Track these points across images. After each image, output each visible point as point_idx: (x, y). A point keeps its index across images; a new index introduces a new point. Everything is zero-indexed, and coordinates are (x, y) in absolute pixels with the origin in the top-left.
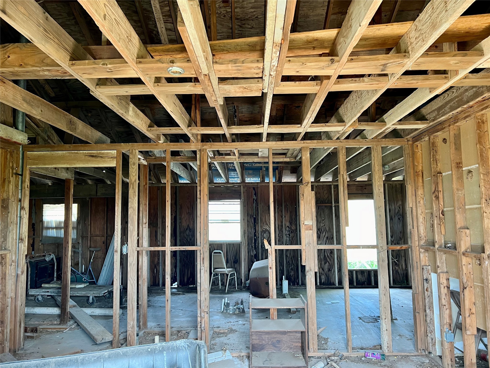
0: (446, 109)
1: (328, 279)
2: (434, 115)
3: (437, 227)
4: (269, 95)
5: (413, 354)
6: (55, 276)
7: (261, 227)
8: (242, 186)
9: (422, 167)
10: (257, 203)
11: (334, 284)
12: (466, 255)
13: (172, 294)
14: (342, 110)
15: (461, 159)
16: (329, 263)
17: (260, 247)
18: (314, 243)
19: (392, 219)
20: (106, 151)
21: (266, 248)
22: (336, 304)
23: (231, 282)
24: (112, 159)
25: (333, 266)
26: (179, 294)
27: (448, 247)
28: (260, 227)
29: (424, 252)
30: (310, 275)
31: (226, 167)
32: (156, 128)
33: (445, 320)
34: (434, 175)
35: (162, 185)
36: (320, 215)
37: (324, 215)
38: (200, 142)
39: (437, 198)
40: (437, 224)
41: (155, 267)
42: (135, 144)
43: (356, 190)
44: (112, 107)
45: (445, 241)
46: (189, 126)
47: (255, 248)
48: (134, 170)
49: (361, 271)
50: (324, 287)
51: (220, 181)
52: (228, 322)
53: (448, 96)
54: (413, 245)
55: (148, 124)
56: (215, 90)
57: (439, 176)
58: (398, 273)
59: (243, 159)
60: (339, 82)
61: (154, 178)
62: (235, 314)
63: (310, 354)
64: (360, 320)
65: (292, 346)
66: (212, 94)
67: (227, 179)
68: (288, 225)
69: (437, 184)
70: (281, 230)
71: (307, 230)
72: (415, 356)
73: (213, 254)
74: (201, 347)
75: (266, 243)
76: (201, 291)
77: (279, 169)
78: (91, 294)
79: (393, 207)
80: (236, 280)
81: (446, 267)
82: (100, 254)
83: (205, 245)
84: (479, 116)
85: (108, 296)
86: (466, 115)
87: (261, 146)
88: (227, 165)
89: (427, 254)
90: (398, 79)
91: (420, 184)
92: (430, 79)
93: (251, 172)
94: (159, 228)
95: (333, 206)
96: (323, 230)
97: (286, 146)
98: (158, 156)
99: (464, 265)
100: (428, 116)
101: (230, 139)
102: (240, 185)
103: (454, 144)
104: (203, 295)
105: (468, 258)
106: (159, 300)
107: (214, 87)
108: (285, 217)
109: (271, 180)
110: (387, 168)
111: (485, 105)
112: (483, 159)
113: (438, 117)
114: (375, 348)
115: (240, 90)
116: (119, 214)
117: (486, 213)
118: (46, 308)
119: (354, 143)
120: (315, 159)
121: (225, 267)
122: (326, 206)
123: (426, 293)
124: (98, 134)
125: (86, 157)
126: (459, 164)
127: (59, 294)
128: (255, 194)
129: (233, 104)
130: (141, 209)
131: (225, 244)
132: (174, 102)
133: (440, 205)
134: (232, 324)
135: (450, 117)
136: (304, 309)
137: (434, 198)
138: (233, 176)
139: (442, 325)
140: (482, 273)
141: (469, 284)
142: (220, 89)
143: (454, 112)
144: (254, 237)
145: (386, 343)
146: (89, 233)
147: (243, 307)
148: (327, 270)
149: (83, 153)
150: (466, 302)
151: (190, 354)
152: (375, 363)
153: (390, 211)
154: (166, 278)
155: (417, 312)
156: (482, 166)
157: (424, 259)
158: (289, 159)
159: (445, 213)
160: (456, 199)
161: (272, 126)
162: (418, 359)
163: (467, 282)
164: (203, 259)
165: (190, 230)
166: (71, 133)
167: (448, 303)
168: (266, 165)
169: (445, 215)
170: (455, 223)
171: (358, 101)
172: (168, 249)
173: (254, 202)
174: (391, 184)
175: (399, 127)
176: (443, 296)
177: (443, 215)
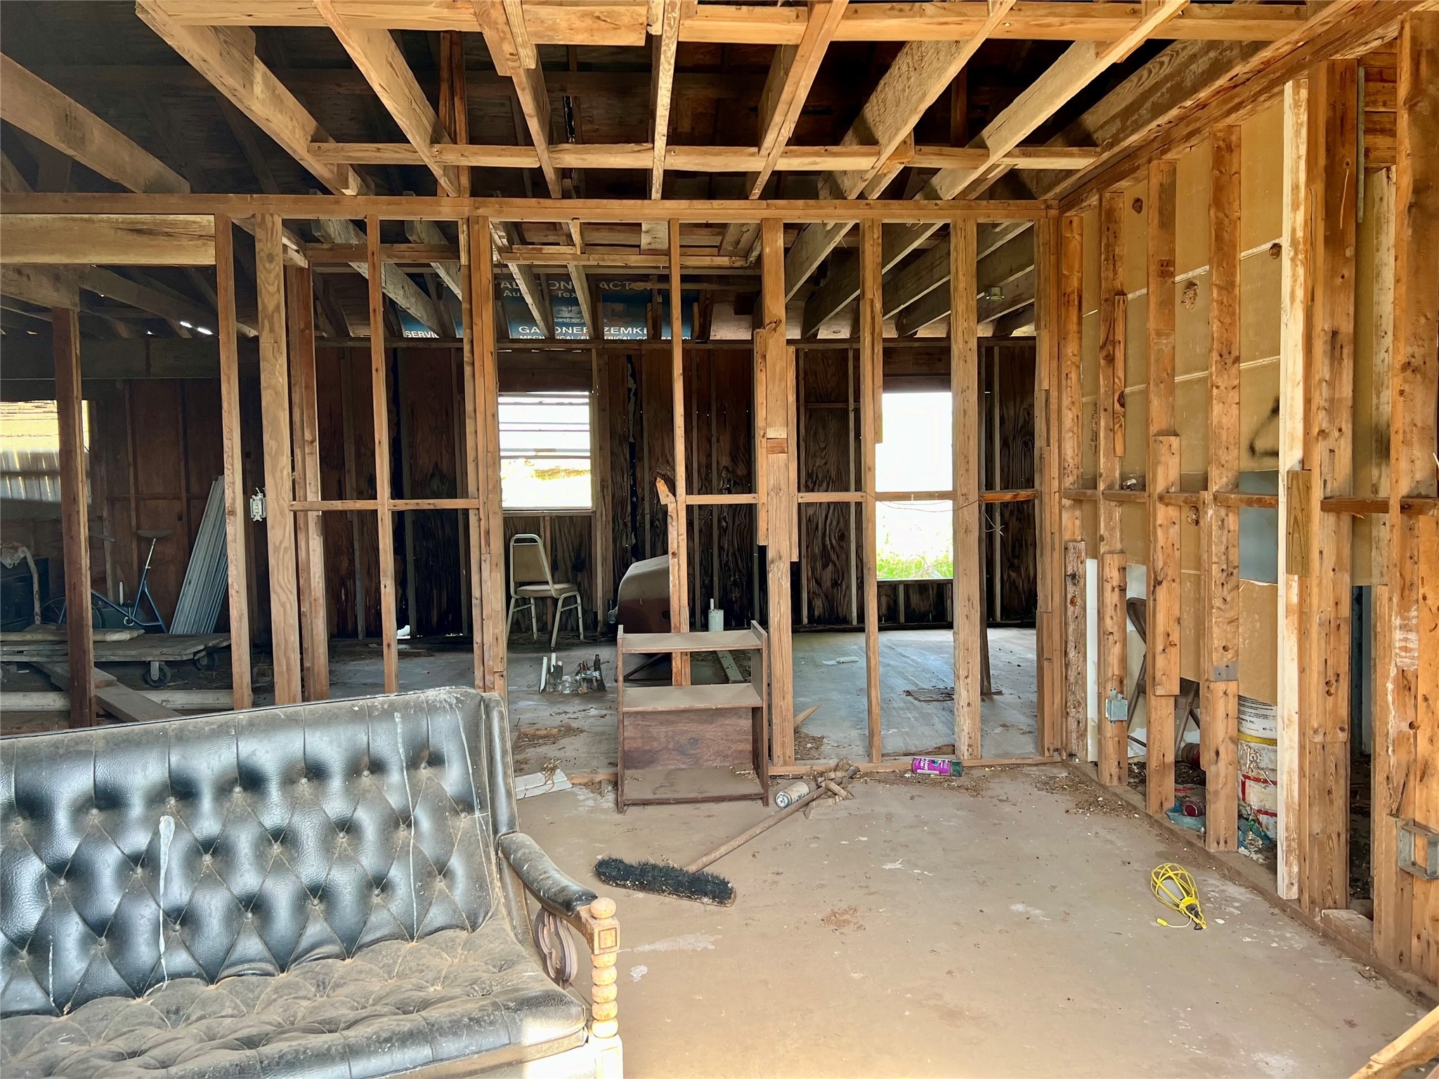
0: (1143, 111)
1: (832, 607)
2: (1114, 130)
3: (1105, 438)
4: (668, 45)
5: (1030, 761)
6: (37, 609)
7: (650, 469)
8: (594, 352)
9: (1081, 280)
10: (638, 402)
11: (846, 620)
12: (1166, 501)
13: (401, 654)
14: (871, 111)
15: (1173, 251)
16: (835, 565)
17: (648, 526)
18: (791, 487)
19: (1008, 446)
20: (181, 217)
21: (663, 502)
22: (849, 665)
23: (567, 621)
24: (200, 242)
25: (846, 575)
26: (418, 655)
27: (1129, 487)
28: (647, 470)
29: (1072, 507)
30: (779, 569)
31: (546, 291)
32: (332, 145)
33: (1110, 670)
34: (1106, 300)
35: (351, 344)
36: (815, 435)
37: (825, 434)
38: (467, 195)
39: (1110, 359)
40: (1105, 428)
41: (343, 583)
42: (271, 196)
43: (913, 364)
44: (202, 63)
45: (1121, 475)
46: (435, 140)
47: (634, 529)
48: (272, 275)
49: (919, 585)
50: (820, 628)
51: (526, 334)
52: (560, 714)
53: (1149, 76)
54: (1045, 489)
55: (312, 133)
56: (512, 19)
57: (1119, 301)
58: (1017, 587)
59: (597, 256)
60: (856, 11)
61: (327, 321)
62: (578, 695)
63: (774, 770)
64: (909, 698)
65: (729, 752)
66: (504, 32)
67: (551, 330)
68: (727, 465)
69: (1111, 324)
70: (706, 479)
71: (773, 452)
72: (1036, 765)
73: (512, 543)
74: (492, 705)
75: (661, 487)
76: (483, 619)
77: (702, 298)
78: (156, 655)
79: (1012, 413)
80: (580, 615)
81: (1122, 540)
82: (170, 550)
83: (490, 496)
84: (1220, 131)
85: (205, 662)
86: (1190, 129)
87: (646, 211)
88: (549, 285)
89: (1078, 513)
90: (1013, 12)
91: (1073, 327)
92: (1093, 13)
93: (619, 307)
94: (349, 471)
95: (850, 409)
96: (820, 476)
97: (718, 215)
98: (338, 241)
99: (1161, 526)
100: (1100, 132)
101: (557, 188)
102: (588, 346)
103: (1157, 214)
104: (488, 630)
105: (1170, 509)
106: (359, 671)
107: (509, 9)
108: (718, 441)
109: (677, 334)
110: (996, 296)
111: (1237, 100)
112: (1222, 249)
113: (1122, 135)
114: (939, 750)
115: (584, 24)
116: (233, 405)
117: (1218, 387)
118: (21, 695)
119: (904, 211)
120: (802, 264)
121: (549, 578)
122: (831, 410)
123: (1070, 609)
124: (152, 166)
125: (120, 232)
126: (1167, 266)
127: (55, 659)
128: (633, 375)
129: (563, 90)
130: (296, 398)
131: (547, 518)
132: (390, 59)
133: (1116, 380)
134: (568, 716)
135: (1152, 137)
136: (759, 651)
137: (1102, 362)
138: (568, 320)
139: (1101, 683)
140: (1198, 545)
141: (1170, 573)
142: (527, 18)
143: (1162, 120)
144: (632, 497)
145: (967, 737)
146: (132, 491)
147: (601, 675)
148: (829, 583)
149: (109, 221)
150: (1158, 616)
151: (463, 719)
152: (935, 783)
153: (1002, 423)
154: (382, 586)
155: (1047, 659)
156: (1218, 267)
157: (1070, 525)
158: (726, 258)
159: (1128, 401)
160: (1152, 358)
161: (677, 147)
162: (1043, 771)
163: (1165, 568)
164: (488, 533)
165: (442, 477)
166: (70, 152)
167: (1119, 627)
168: (663, 286)
169: (1127, 405)
170: (1147, 422)
171: (912, 79)
172: (383, 505)
173: (629, 398)
174: (1008, 348)
175: (1024, 163)
176: (1109, 611)
177: (1123, 405)
